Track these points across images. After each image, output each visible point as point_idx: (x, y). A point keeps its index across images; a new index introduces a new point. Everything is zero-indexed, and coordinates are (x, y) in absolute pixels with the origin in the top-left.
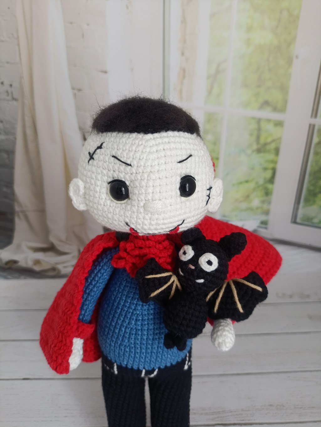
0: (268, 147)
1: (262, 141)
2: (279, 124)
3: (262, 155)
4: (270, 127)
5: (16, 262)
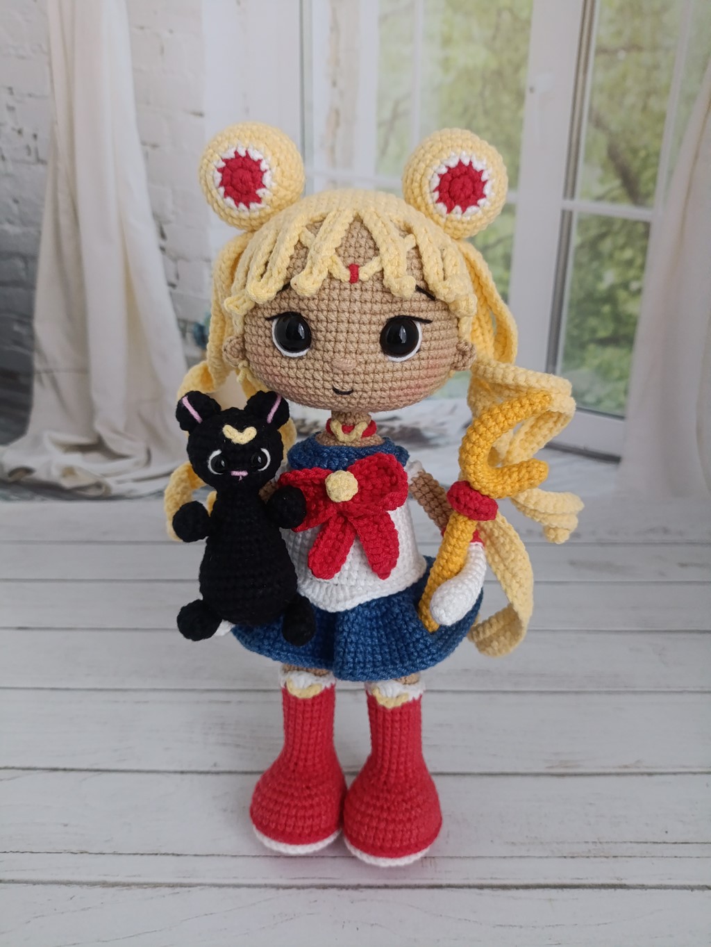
5: (28, 471)
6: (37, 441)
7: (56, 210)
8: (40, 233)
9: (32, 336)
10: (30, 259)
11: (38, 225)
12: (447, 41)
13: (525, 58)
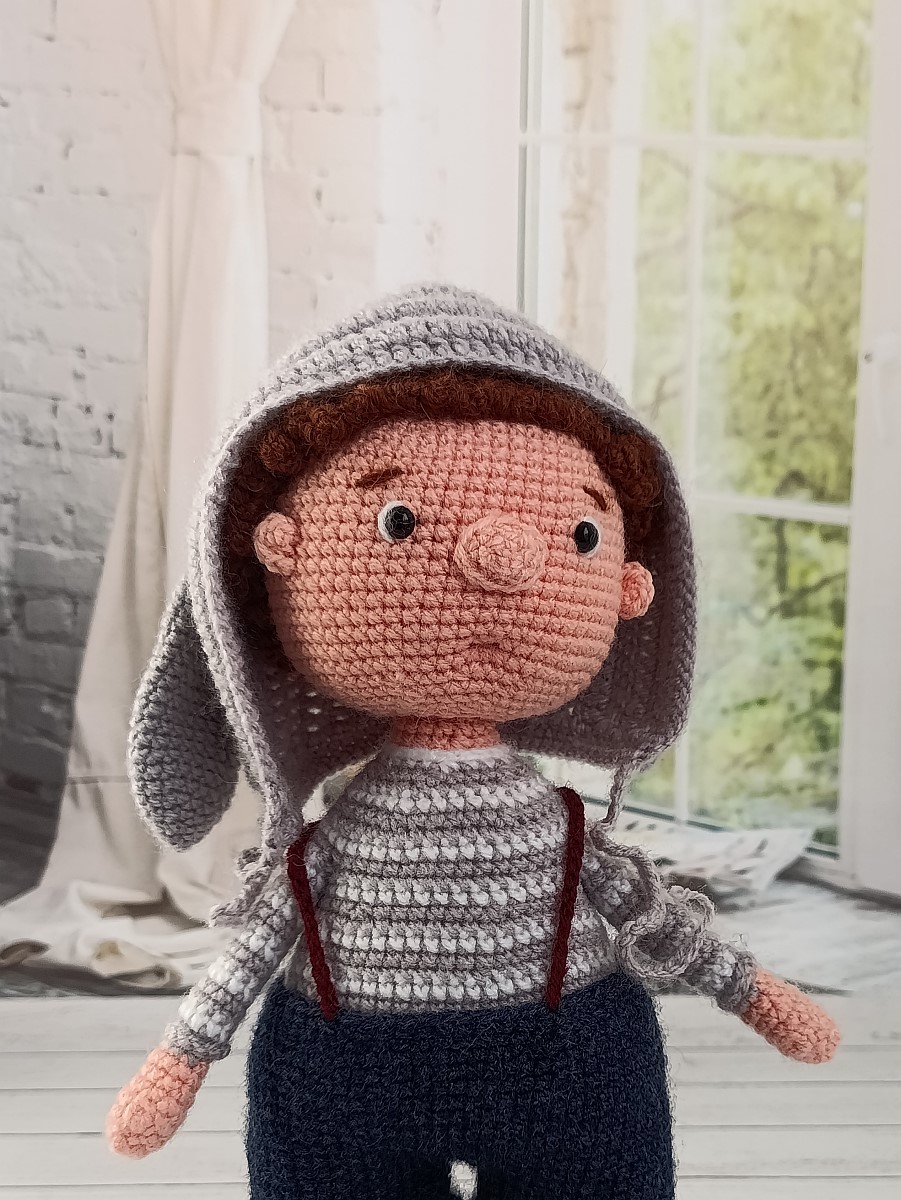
0: (812, 600)
1: (793, 582)
2: (835, 534)
3: (796, 621)
4: (812, 542)
5: (37, 948)
6: (58, 896)
7: (132, 528)
8: (102, 560)
9: (70, 722)
10: (82, 600)
11: (100, 547)
12: (737, 290)
13: (856, 313)
